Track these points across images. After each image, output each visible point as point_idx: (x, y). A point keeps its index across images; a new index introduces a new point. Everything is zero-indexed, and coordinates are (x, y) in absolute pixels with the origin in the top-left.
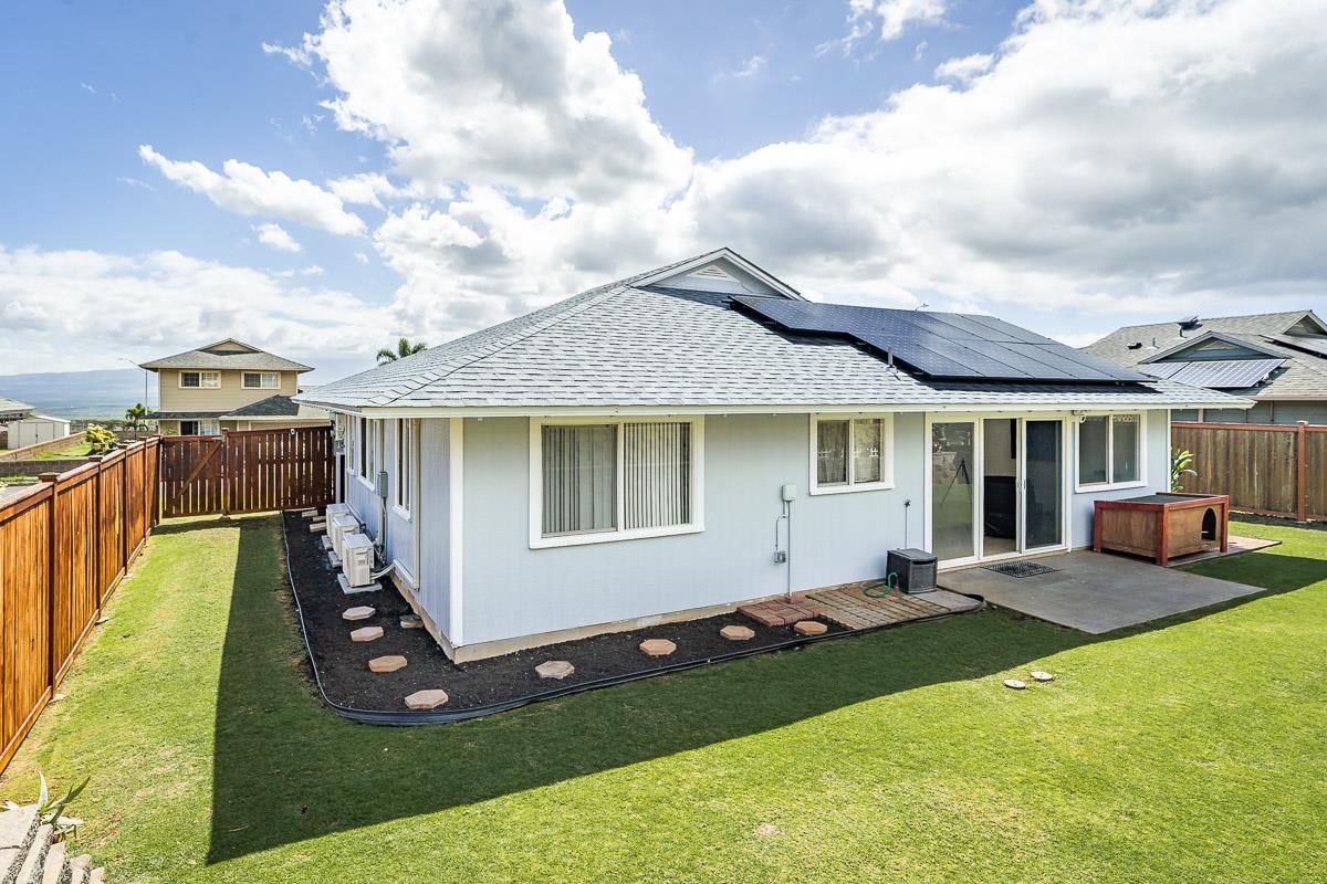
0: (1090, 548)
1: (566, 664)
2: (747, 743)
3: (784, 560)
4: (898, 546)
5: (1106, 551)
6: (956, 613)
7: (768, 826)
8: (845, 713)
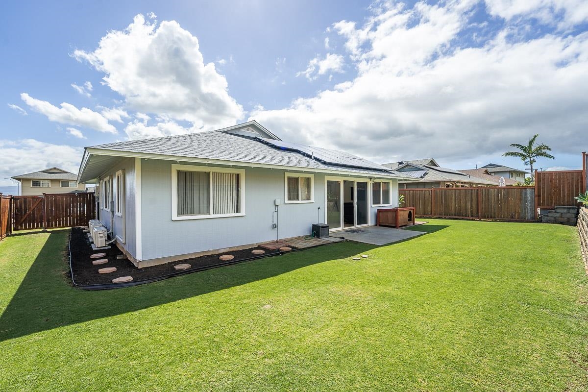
0: (376, 225)
1: (187, 265)
2: (260, 282)
3: (276, 227)
4: (316, 223)
5: (381, 226)
6: (336, 242)
7: (268, 306)
8: (298, 270)
